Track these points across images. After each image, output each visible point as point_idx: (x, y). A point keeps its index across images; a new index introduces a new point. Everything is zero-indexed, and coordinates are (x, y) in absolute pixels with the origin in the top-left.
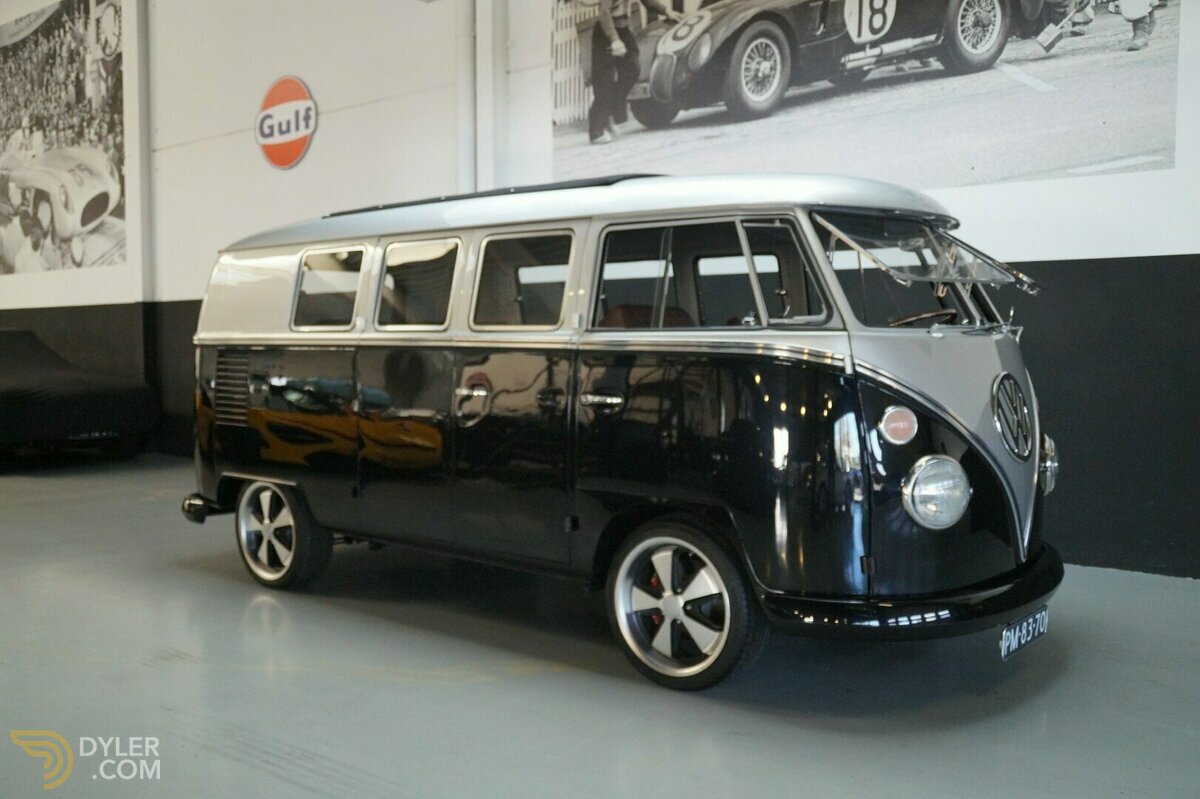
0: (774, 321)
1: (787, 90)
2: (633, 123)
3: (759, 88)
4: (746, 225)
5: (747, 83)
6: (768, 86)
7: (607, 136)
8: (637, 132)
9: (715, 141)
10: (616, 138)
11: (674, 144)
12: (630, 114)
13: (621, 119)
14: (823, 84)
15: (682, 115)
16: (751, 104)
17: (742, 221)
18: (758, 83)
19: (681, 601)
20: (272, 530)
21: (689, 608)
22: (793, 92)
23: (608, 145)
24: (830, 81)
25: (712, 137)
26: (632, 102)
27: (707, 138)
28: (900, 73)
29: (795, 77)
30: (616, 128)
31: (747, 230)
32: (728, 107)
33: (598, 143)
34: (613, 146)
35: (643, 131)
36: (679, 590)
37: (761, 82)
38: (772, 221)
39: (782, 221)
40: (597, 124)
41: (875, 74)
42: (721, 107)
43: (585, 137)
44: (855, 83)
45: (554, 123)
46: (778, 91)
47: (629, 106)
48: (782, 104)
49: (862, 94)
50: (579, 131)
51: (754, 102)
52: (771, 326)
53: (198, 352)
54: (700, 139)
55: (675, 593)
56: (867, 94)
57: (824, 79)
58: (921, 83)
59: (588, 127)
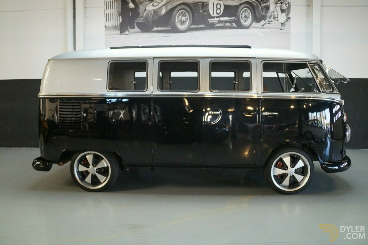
1: (191, 26)
2: (137, 29)
3: (182, 24)
4: (310, 64)
5: (178, 22)
6: (185, 24)
7: (127, 32)
8: (139, 32)
9: (166, 38)
10: (130, 33)
11: (152, 37)
12: (136, 27)
13: (133, 28)
14: (202, 26)
15: (155, 29)
16: (179, 28)
18: (181, 23)
22: (193, 26)
23: (127, 35)
24: (205, 25)
25: (166, 36)
26: (136, 23)
27: (164, 36)
28: (225, 26)
29: (194, 22)
30: (130, 30)
32: (171, 28)
33: (123, 34)
34: (129, 36)
35: (141, 32)
37: (183, 23)
40: (123, 28)
41: (218, 25)
42: (169, 28)
43: (119, 32)
44: (212, 26)
45: (106, 26)
46: (188, 26)
47: (135, 24)
48: (189, 29)
49: (214, 30)
50: (116, 30)
51: (180, 28)
53: (41, 100)
54: (162, 36)
56: (215, 30)
57: (202, 24)
58: (230, 29)
59: (119, 29)
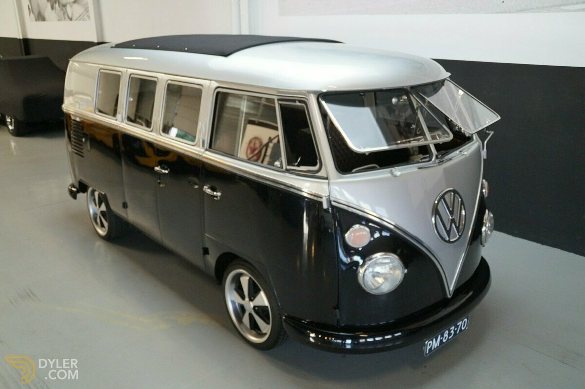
0: (289, 167)
4: (280, 102)
17: (279, 100)
19: (252, 304)
20: (99, 212)
21: (256, 308)
31: (281, 105)
36: (252, 298)
38: (294, 101)
39: (300, 101)
52: (287, 171)
55: (251, 300)
